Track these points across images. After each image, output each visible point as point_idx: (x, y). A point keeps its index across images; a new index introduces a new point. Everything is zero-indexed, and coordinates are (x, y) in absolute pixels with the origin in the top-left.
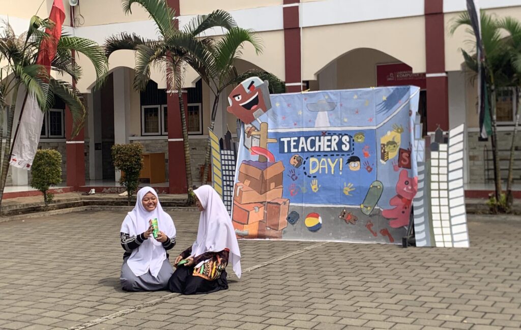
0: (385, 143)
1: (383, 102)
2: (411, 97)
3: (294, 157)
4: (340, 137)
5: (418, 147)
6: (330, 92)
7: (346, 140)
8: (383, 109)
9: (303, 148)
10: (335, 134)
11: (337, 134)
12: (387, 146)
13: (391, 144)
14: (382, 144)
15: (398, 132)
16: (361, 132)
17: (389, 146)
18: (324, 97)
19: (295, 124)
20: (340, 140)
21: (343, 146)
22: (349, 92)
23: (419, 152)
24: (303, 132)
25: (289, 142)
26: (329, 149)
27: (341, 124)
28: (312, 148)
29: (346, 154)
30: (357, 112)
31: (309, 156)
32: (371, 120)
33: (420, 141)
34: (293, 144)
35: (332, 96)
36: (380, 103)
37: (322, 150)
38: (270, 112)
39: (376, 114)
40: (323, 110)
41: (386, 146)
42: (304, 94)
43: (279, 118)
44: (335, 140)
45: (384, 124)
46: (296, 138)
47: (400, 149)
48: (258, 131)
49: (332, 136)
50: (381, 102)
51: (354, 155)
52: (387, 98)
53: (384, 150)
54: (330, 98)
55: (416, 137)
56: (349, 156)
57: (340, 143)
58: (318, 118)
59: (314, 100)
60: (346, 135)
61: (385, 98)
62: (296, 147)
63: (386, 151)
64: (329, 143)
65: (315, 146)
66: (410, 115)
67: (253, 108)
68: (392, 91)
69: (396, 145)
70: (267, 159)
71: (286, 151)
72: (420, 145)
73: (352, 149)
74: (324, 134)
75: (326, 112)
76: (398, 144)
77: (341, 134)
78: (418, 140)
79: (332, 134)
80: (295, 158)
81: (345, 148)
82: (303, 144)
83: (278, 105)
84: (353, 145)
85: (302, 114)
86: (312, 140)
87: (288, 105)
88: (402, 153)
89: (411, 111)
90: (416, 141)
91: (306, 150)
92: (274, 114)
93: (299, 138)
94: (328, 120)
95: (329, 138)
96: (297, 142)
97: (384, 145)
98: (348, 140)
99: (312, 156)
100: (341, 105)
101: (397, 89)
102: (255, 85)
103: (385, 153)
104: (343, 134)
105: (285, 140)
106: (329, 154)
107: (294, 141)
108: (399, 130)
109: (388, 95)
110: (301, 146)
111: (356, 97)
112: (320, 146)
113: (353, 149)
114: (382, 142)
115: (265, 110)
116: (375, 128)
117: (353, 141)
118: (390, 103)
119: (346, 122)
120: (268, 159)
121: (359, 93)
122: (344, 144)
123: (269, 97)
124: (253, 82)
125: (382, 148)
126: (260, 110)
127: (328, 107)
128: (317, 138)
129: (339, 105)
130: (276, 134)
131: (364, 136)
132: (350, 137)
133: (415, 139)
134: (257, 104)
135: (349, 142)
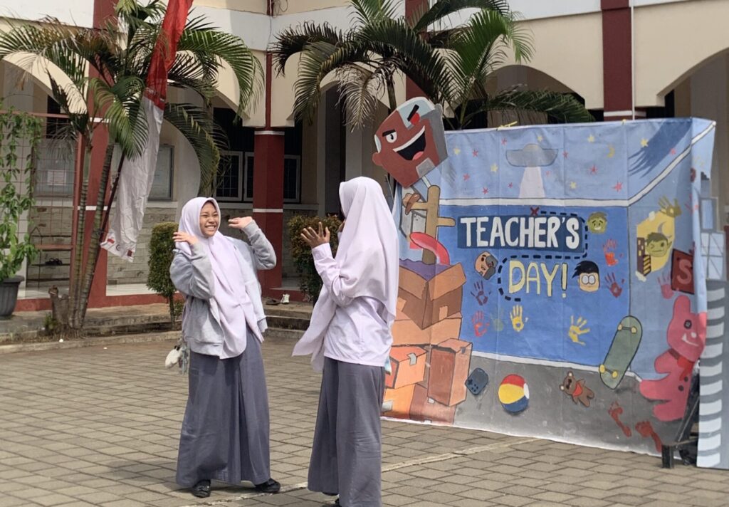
0: (645, 237)
1: (643, 149)
2: (694, 141)
3: (481, 257)
4: (564, 219)
5: (709, 247)
6: (546, 128)
7: (573, 226)
8: (642, 166)
9: (497, 239)
10: (553, 213)
11: (558, 214)
12: (649, 241)
13: (657, 240)
14: (639, 239)
15: (668, 214)
16: (600, 212)
17: (652, 242)
18: (537, 137)
19: (485, 191)
20: (563, 226)
21: (569, 239)
22: (581, 129)
23: (711, 258)
24: (498, 206)
25: (474, 226)
26: (542, 245)
27: (566, 194)
28: (513, 240)
29: (573, 255)
30: (594, 170)
31: (508, 257)
32: (618, 187)
33: (714, 235)
34: (480, 230)
35: (549, 137)
36: (635, 152)
37: (530, 245)
38: (444, 164)
39: (628, 176)
40: (533, 165)
41: (646, 244)
42: (502, 131)
43: (459, 179)
44: (553, 225)
45: (643, 196)
46: (486, 219)
47: (674, 250)
48: (424, 202)
49: (548, 217)
50: (638, 150)
51: (586, 259)
52: (648, 143)
53: (643, 251)
54: (545, 140)
55: (704, 227)
56: (579, 261)
57: (562, 233)
58: (524, 180)
59: (517, 144)
60: (573, 216)
61: (644, 143)
62: (486, 236)
63: (646, 253)
64: (543, 232)
65: (519, 236)
66: (692, 178)
67: (416, 157)
68: (658, 128)
69: (665, 242)
70: (436, 258)
71: (469, 243)
72: (713, 245)
73: (584, 246)
74: (535, 212)
75: (539, 168)
76: (669, 240)
77: (564, 214)
78: (710, 232)
79: (548, 214)
80: (483, 259)
81: (572, 244)
82: (497, 231)
83: (457, 151)
84: (586, 236)
85: (498, 170)
86: (513, 223)
87: (475, 153)
88: (678, 259)
89: (693, 171)
90: (705, 236)
91: (503, 244)
92: (451, 170)
93: (491, 218)
94: (541, 185)
95: (543, 220)
96: (488, 226)
97: (642, 240)
98: (577, 227)
99: (514, 257)
100: (565, 155)
101: (668, 123)
102: (421, 112)
103: (645, 259)
104: (568, 214)
105: (467, 221)
106: (543, 254)
107: (483, 224)
108: (672, 211)
109: (651, 136)
110: (494, 235)
111: (591, 139)
112: (527, 236)
113: (587, 245)
114: (639, 235)
115: (437, 162)
116: (626, 203)
117: (586, 228)
118: (654, 152)
119: (573, 190)
120: (438, 258)
121: (598, 131)
122: (570, 234)
123: (442, 135)
124: (416, 107)
125: (639, 248)
126: (428, 160)
127: (541, 158)
128: (523, 220)
129: (561, 154)
130: (453, 209)
131: (606, 220)
132: (581, 221)
133: (702, 231)
134: (423, 150)
135: (579, 231)
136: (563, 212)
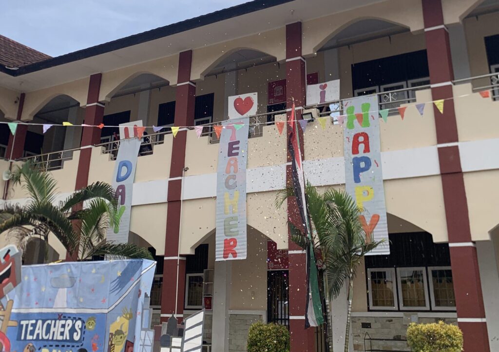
0: (114, 333)
1: (118, 278)
2: (143, 273)
3: (27, 346)
4: (74, 321)
5: (144, 340)
6: (73, 264)
7: (78, 326)
8: (117, 288)
9: (38, 334)
10: (69, 318)
11: (72, 318)
12: (115, 335)
13: (119, 335)
14: (110, 334)
15: (126, 318)
16: (93, 316)
17: (117, 336)
18: (67, 270)
19: (37, 304)
20: (74, 325)
21: (75, 334)
22: (90, 265)
23: (146, 347)
24: (42, 313)
25: (27, 325)
26: (60, 338)
27: (78, 305)
28: (46, 335)
29: (76, 345)
30: (93, 290)
31: (42, 346)
32: (104, 301)
33: (148, 332)
34: (30, 328)
35: (73, 269)
36: (114, 280)
37: (55, 338)
38: (18, 286)
39: (110, 294)
41: (113, 337)
42: (51, 266)
43: (25, 295)
44: (69, 325)
45: (116, 306)
46: (34, 322)
47: (127, 341)
48: (4, 310)
49: (66, 320)
50: (116, 278)
51: (82, 347)
52: (121, 274)
53: (112, 342)
54: (71, 272)
55: (143, 327)
56: (78, 348)
57: (73, 330)
58: (57, 296)
59: (56, 274)
60: (80, 319)
61: (119, 274)
62: (32, 333)
63: (113, 343)
64: (62, 330)
65: (49, 332)
66: (139, 295)
67: (4, 282)
68: (126, 264)
69: (122, 335)
70: (2, 347)
71: (23, 338)
72: (147, 338)
73: (82, 339)
74: (61, 316)
75: (66, 289)
76: (125, 334)
77: (75, 318)
78: (145, 330)
79: (67, 318)
80: (28, 348)
81: (76, 337)
82: (39, 329)
83: (26, 278)
84: (84, 332)
85: (45, 290)
86: (48, 324)
87: (35, 279)
88: (128, 347)
89: (140, 291)
90: (143, 332)
91: (40, 338)
92: (22, 290)
93: (37, 321)
94: (66, 300)
95: (63, 322)
96: (34, 326)
97: (112, 334)
98: (80, 327)
99: (45, 346)
100: (80, 280)
101: (131, 262)
102: (11, 254)
103: (112, 347)
104: (77, 318)
105: (24, 323)
106: (60, 344)
107: (32, 325)
108: (128, 316)
109: (123, 270)
110: (36, 332)
111: (94, 271)
112: (54, 332)
113: (84, 338)
114: (111, 332)
115: (15, 285)
116: (106, 311)
117: (85, 327)
118: (123, 280)
119: (81, 303)
120: (4, 347)
121: (98, 266)
122: (76, 331)
123: (20, 267)
124: (9, 251)
125: (110, 339)
126: (10, 284)
128: (53, 322)
129: (78, 281)
130: (18, 314)
131: (95, 322)
132: (83, 322)
133: (142, 329)
134: (8, 277)
135: (81, 329)
136: (75, 316)
